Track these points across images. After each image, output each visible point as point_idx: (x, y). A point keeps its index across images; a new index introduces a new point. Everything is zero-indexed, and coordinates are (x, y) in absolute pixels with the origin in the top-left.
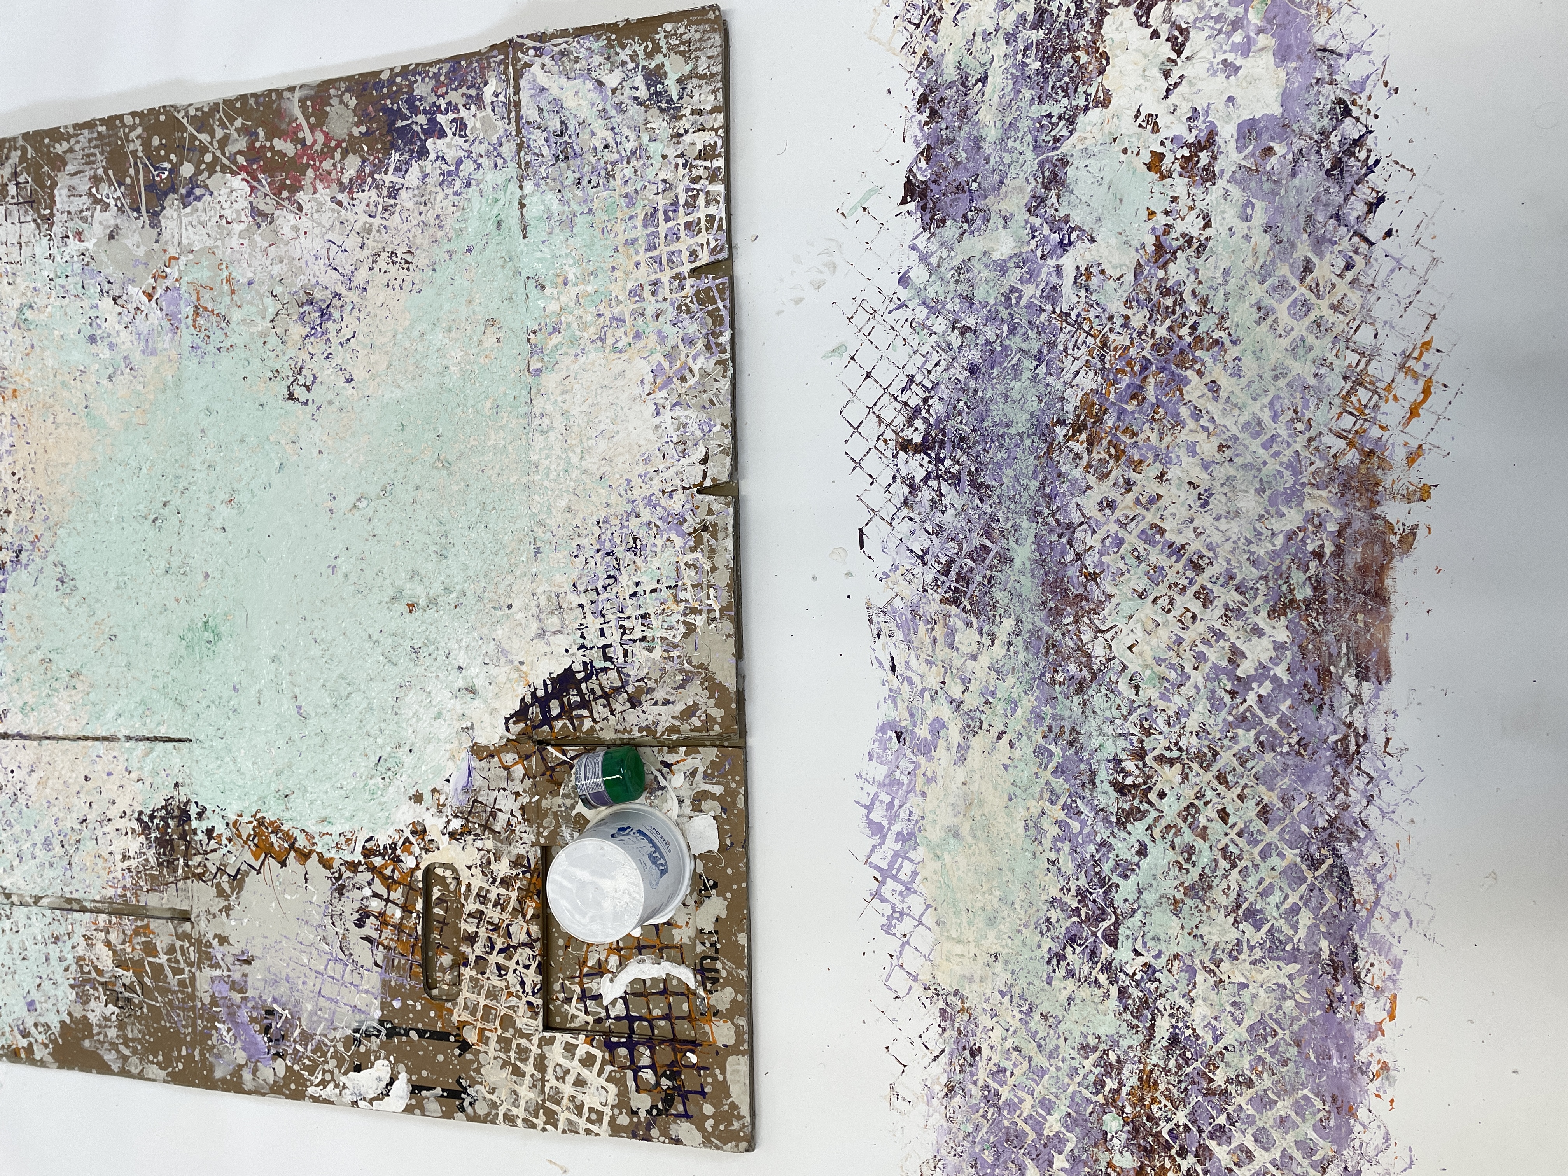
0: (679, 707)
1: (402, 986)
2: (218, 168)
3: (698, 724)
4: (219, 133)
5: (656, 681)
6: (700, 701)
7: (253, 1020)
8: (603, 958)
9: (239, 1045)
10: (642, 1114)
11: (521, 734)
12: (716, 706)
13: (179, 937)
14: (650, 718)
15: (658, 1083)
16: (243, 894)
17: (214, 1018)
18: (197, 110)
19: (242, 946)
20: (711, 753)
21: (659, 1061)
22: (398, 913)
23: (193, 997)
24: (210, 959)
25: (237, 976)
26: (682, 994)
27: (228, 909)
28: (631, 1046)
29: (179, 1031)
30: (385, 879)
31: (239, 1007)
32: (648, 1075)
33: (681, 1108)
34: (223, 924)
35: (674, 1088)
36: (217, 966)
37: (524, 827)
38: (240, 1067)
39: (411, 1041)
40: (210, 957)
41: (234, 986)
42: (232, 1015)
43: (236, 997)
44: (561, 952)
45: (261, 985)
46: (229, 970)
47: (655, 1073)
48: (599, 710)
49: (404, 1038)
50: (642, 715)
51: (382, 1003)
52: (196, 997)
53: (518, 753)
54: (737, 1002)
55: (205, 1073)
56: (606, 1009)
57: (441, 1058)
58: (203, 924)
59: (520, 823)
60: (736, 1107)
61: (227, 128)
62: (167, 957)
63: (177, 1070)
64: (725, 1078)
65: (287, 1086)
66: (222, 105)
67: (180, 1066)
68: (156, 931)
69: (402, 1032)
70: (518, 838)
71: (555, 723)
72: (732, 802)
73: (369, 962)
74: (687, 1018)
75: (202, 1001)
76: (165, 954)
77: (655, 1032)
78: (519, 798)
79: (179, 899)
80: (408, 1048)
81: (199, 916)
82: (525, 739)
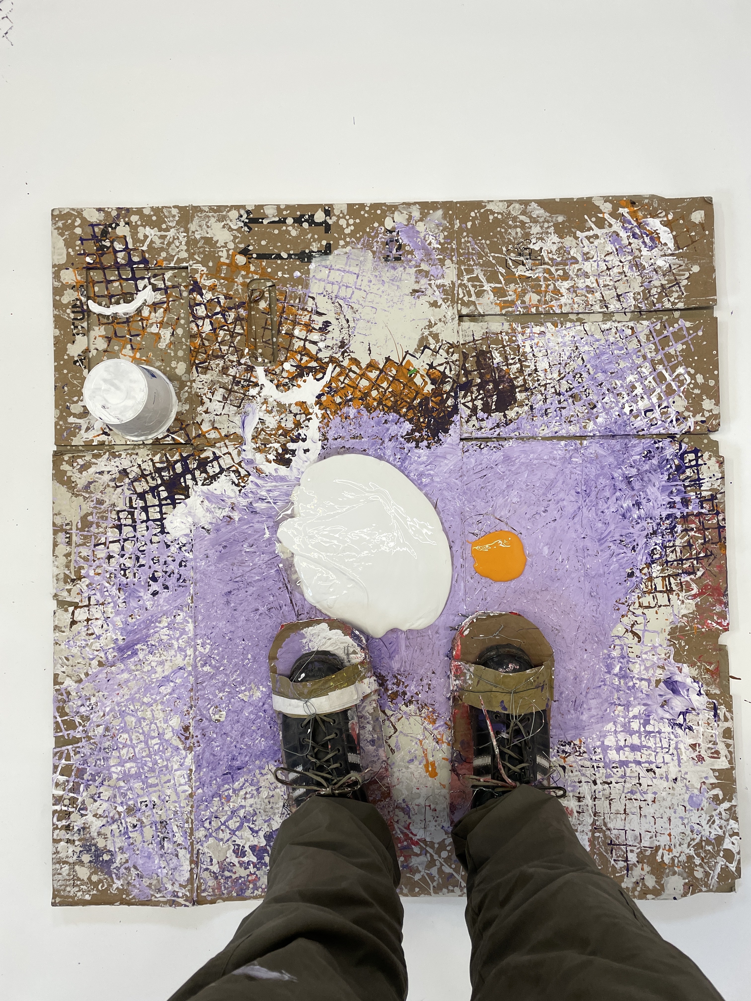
0: (92, 470)
1: (293, 286)
2: (436, 846)
3: (79, 461)
4: (434, 871)
5: (108, 486)
6: (77, 474)
7: (411, 253)
8: (153, 314)
9: (422, 235)
10: (122, 223)
11: (203, 451)
12: (66, 472)
13: (474, 303)
14: (112, 463)
15: (112, 242)
16: (418, 337)
17: (443, 250)
18: (453, 891)
19: (419, 302)
20: (76, 441)
21: (112, 256)
22: (296, 332)
23: (459, 263)
24: (444, 290)
25: (424, 281)
26: (98, 296)
27: (430, 326)
28: (130, 263)
29: (473, 238)
30: (308, 354)
31: (422, 260)
32: (118, 246)
33: (96, 229)
34: (433, 315)
35: (101, 241)
36: (438, 287)
37: (201, 392)
38: (421, 220)
39: (286, 250)
40: (445, 292)
41: (426, 274)
42: (428, 254)
43: (424, 266)
44: (182, 315)
45: (404, 276)
46: (430, 285)
47: (114, 248)
48: (148, 467)
49: (292, 252)
50: (118, 464)
51: (309, 273)
52: (457, 264)
53: (206, 438)
54: (62, 295)
55: (451, 212)
56: (150, 283)
57: (263, 243)
58: (449, 314)
59: (205, 394)
60: (59, 234)
61: (427, 874)
62: (484, 288)
63: (476, 211)
64: (67, 250)
65: (383, 212)
66: (432, 891)
67: (473, 214)
68: (494, 306)
69: (293, 257)
70: (206, 385)
71: (179, 458)
72: (61, 412)
73: (319, 299)
74: (94, 283)
75: (452, 261)
76: (485, 291)
77: (117, 273)
78: (205, 409)
79: (471, 329)
80: (288, 246)
81: (453, 319)
82: (200, 447)
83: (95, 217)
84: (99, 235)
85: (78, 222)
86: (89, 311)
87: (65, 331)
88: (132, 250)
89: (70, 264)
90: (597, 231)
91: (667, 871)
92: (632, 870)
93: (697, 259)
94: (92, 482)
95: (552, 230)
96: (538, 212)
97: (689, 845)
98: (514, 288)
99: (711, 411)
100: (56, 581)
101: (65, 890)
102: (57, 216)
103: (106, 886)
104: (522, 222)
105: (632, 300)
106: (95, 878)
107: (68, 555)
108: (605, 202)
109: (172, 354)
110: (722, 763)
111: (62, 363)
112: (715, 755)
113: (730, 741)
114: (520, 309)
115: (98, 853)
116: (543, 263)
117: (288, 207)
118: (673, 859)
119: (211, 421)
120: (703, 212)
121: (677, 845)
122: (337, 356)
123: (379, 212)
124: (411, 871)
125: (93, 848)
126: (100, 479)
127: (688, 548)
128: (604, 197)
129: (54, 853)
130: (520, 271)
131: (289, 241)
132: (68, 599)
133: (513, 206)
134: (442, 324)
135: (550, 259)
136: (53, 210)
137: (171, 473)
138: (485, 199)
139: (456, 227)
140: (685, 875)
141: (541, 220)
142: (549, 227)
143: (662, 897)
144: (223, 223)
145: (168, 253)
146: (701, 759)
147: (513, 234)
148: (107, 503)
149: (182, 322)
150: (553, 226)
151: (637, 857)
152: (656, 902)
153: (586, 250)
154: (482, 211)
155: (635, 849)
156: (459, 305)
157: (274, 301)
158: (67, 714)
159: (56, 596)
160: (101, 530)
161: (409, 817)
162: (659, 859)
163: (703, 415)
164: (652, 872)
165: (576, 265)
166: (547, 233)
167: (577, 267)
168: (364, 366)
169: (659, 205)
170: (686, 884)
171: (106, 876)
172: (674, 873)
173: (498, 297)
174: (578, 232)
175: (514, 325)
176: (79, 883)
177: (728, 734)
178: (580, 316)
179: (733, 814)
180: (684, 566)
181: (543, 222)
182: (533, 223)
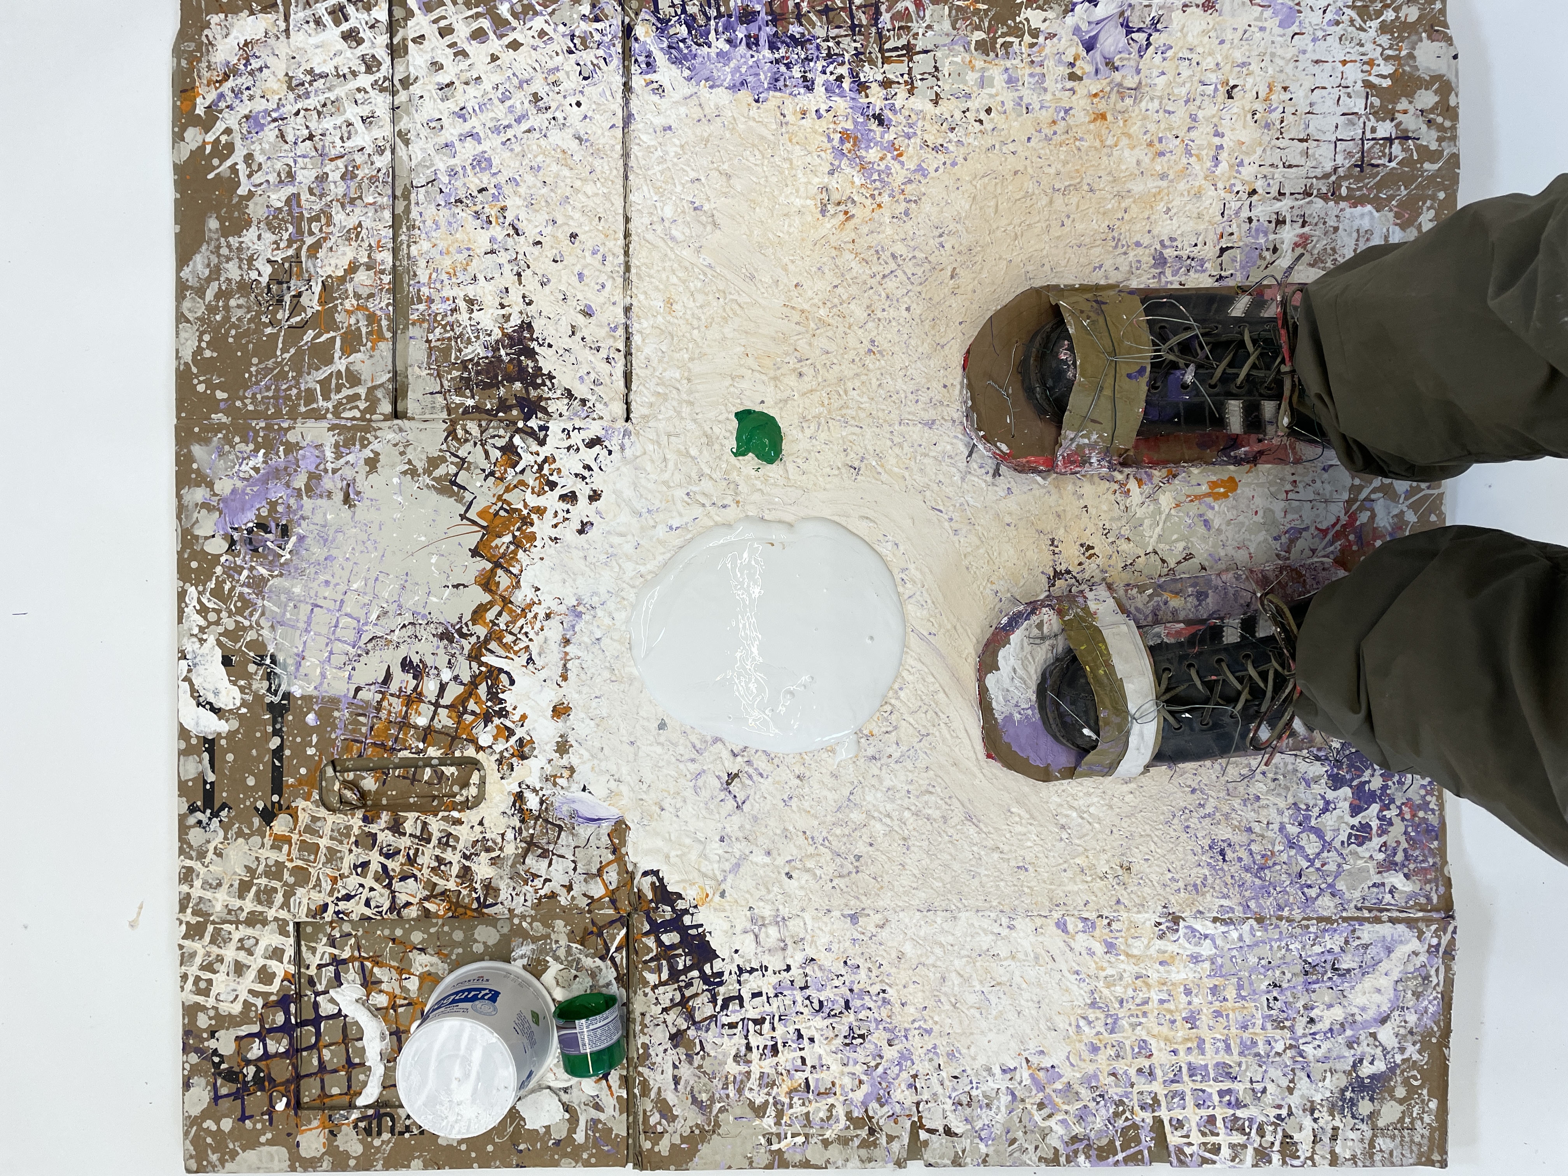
0: (671, 1097)
1: (334, 727)
2: (1357, 482)
3: (653, 1120)
4: (1401, 487)
5: (700, 1067)
6: (678, 1124)
7: (273, 505)
8: (384, 986)
9: (240, 484)
10: (212, 1044)
11: (640, 895)
12: (673, 1146)
13: (371, 390)
14: (658, 1060)
15: (248, 1062)
16: (434, 496)
17: (269, 446)
19: (368, 493)
20: (620, 1129)
21: (274, 1063)
22: (422, 721)
23: (293, 415)
24: (345, 446)
25: (328, 483)
26: (349, 1087)
27: (413, 472)
28: (286, 1029)
29: (246, 388)
30: (462, 700)
31: (288, 485)
32: (256, 1050)
33: (224, 1091)
34: (393, 466)
35: (245, 1083)
36: (338, 456)
37: (532, 898)
38: (210, 485)
39: (266, 739)
40: (349, 443)
41: (314, 477)
42: (276, 474)
43: (300, 481)
44: (387, 932)
45: (318, 518)
46: (335, 471)
47: (260, 1059)
48: (668, 994)
49: (270, 729)
50: (661, 1048)
51: (311, 697)
52: (295, 419)
53: (618, 888)
54: (347, 1155)
55: (196, 430)
56: (326, 992)
57: (251, 781)
58: (391, 436)
59: (536, 892)
60: (233, 1159)
61: (1406, 499)
62: (343, 370)
63: (195, 381)
64: (263, 1144)
65: (194, 556)
66: (1436, 492)
67: (201, 388)
68: (376, 353)
69: (278, 726)
70: (518, 889)
71: (652, 938)
72: (566, 1155)
73: (360, 679)
74: (324, 1094)
75: (289, 429)
76: (347, 368)
77: (305, 1054)
78: (565, 890)
79: (420, 397)
80: (258, 735)
81: (401, 430)
82: (634, 899)
83: (201, 1095)
84: (233, 1087)
85: (210, 1124)
86: (377, 1105)
87: (414, 1149)
88: (262, 1026)
89: (288, 1139)
90: (238, 157)
91: (1407, 68)
92: (1407, 131)
94: (693, 1097)
95: (234, 241)
96: (199, 264)
97: (1361, 29)
98: (343, 314)
100: (873, 1164)
101: (1421, 1145)
102: (199, 1164)
103: (1415, 1073)
104: (217, 297)
105: (370, 95)
106: (1400, 1092)
107: (826, 1142)
108: (183, 139)
109: (460, 950)
111: (473, 1155)
114: (383, 305)
115: (1358, 1086)
116: (296, 258)
117: (184, 735)
118: (1387, 59)
119: (585, 880)
121: (1362, 50)
122: (467, 648)
123: (194, 565)
124: (1401, 528)
125: (1349, 1095)
126: (687, 1082)
128: (174, 142)
129: (1355, 1163)
130: (311, 302)
131: (250, 732)
132: (906, 1141)
133: (186, 313)
134: (409, 450)
135: (289, 246)
137: (680, 951)
138: (173, 364)
139: (224, 419)
140: (1414, 37)
141: (214, 260)
142: (229, 246)
143: (1453, 79)
144: (214, 856)
147: (240, 313)
148: (732, 1069)
149: (399, 932)
150: (226, 237)
151: (1384, 120)
152: (1462, 90)
153: (273, 178)
154: (195, 370)
155: (1369, 125)
156: (374, 417)
157: (361, 763)
158: (1112, 1142)
159: (899, 1163)
160: (781, 1080)
161: (1306, 529)
162: (1386, 83)
164: (1410, 96)
165: (303, 198)
166: (240, 249)
167: (305, 196)
168: (486, 598)
169: (192, 40)
170: (1429, 37)
172: (1411, 56)
173: (361, 344)
174: (240, 192)
175: (414, 317)
176: (1407, 1120)
178: (398, 193)
180: (864, 21)
181: (219, 256)
182: (219, 275)
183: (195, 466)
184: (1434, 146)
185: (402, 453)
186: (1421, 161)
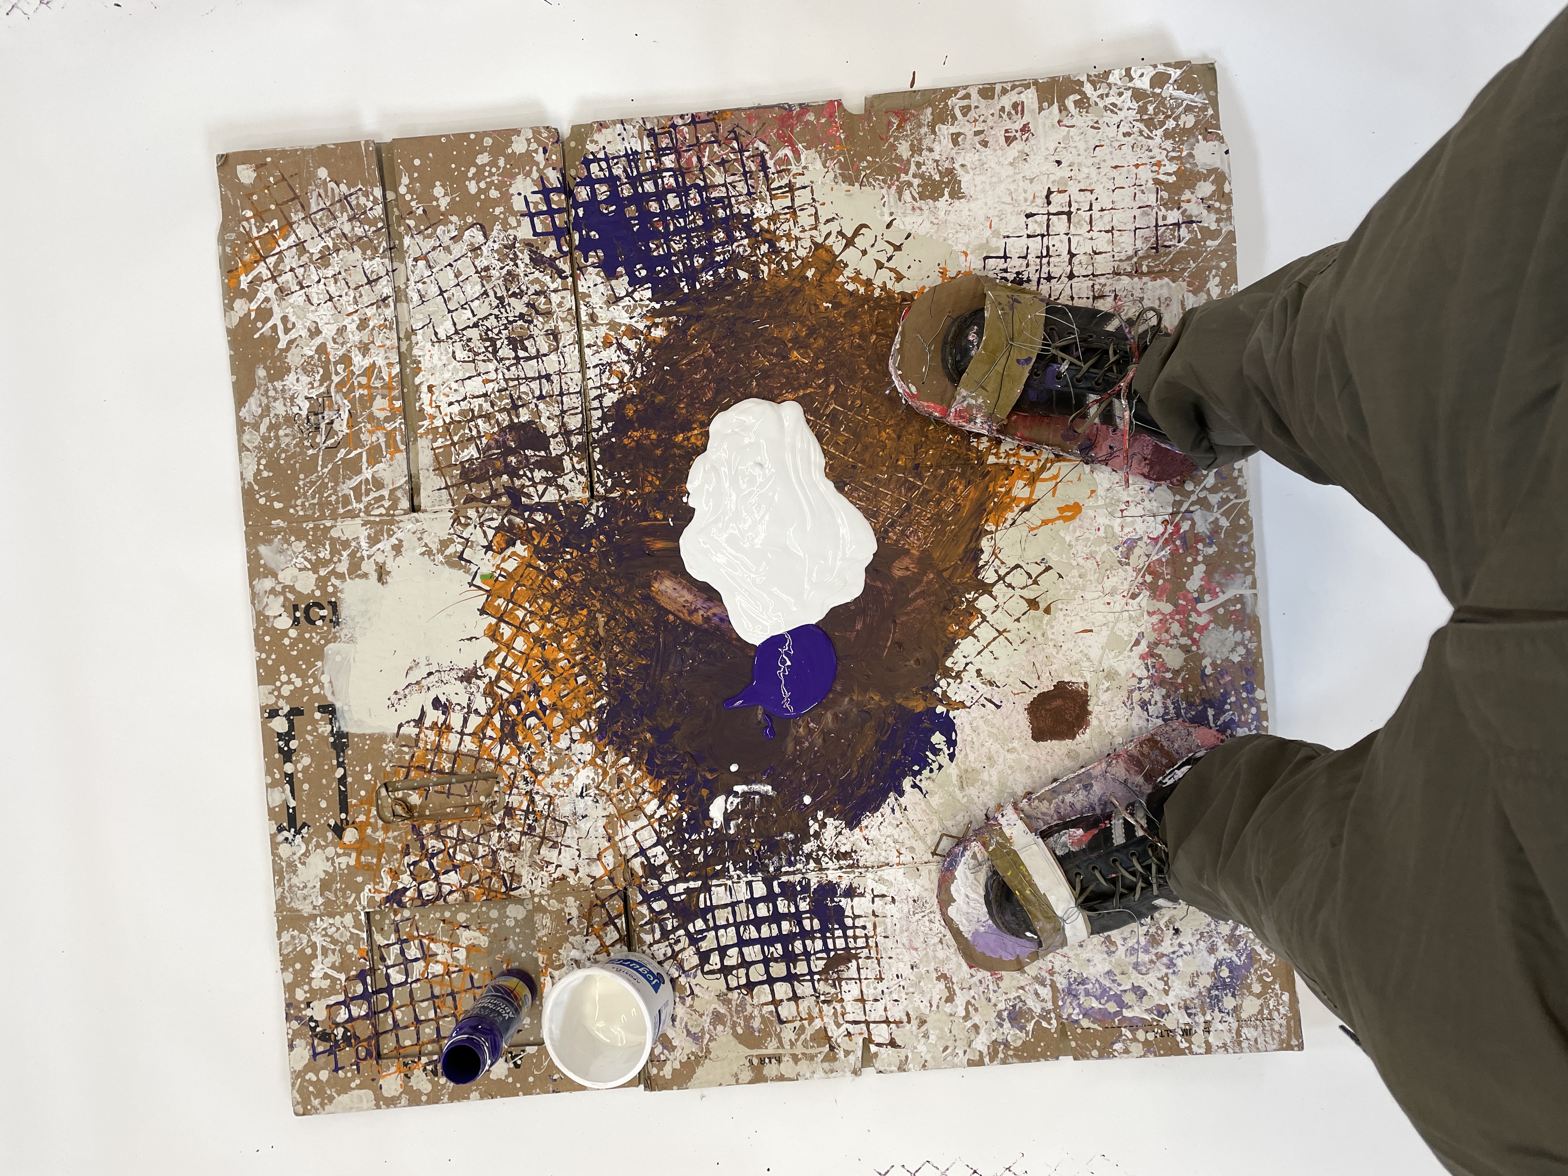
0: (670, 1031)
1: (384, 757)
2: (1178, 498)
3: (657, 1050)
4: (1214, 499)
5: (691, 1006)
6: (677, 1053)
8: (439, 958)
9: (297, 573)
10: (308, 1012)
11: (633, 872)
12: (674, 1070)
13: (392, 492)
15: (337, 1025)
16: (446, 570)
17: (317, 542)
18: (1240, 470)
19: (395, 570)
21: (358, 1024)
22: (452, 747)
23: (334, 517)
24: (376, 536)
25: (365, 566)
26: (418, 1039)
27: (429, 553)
28: (365, 996)
29: (297, 498)
30: (482, 728)
32: (343, 1015)
33: (320, 1049)
34: (414, 549)
35: (336, 1041)
36: (371, 545)
37: (547, 881)
38: (275, 575)
39: (333, 770)
40: (378, 534)
41: (354, 563)
43: (343, 567)
44: (438, 915)
46: (369, 557)
47: (347, 1021)
48: (661, 950)
49: (335, 762)
51: (364, 735)
52: (335, 519)
53: (614, 869)
54: (419, 1093)
55: (261, 534)
56: (394, 965)
57: (323, 804)
58: (410, 526)
59: (550, 875)
60: (331, 1102)
61: (1219, 508)
62: (370, 478)
63: (257, 496)
64: (354, 1089)
65: (267, 632)
66: (1242, 501)
67: (262, 501)
68: (395, 462)
69: (341, 760)
70: (536, 874)
71: (645, 906)
73: (401, 718)
74: (399, 1046)
75: (332, 527)
76: (373, 476)
77: (382, 1015)
78: (572, 873)
79: (431, 494)
80: (326, 767)
81: (417, 521)
82: (628, 876)
83: (303, 1052)
84: (327, 1045)
85: (311, 1076)
88: (346, 996)
89: (373, 1084)
90: (276, 319)
91: (1188, 166)
92: (1191, 216)
93: (309, 172)
94: (688, 1030)
95: (278, 385)
96: (253, 405)
97: (1149, 137)
98: (367, 434)
99: (528, 140)
100: (835, 1074)
101: (1280, 1033)
102: (305, 1108)
103: (1266, 971)
104: (269, 429)
105: (374, 262)
106: (1257, 988)
107: (795, 1059)
108: (232, 309)
109: (496, 925)
110: (1030, 97)
111: (518, 1085)
112: (1020, 108)
113: (998, 88)
114: (397, 424)
115: (1220, 985)
116: (328, 394)
117: (269, 772)
118: (1171, 159)
119: (588, 864)
120: (239, 168)
121: (1150, 154)
122: (482, 686)
123: (267, 638)
124: (1217, 532)
125: (1214, 993)
126: (682, 1019)
127: (727, 165)
128: (225, 311)
129: (1227, 1050)
130: (342, 427)
131: (319, 767)
132: (860, 1054)
133: (246, 444)
134: (425, 536)
135: (321, 385)
136: (297, 1114)
137: (668, 915)
138: (240, 484)
139: (282, 524)
140: (1192, 140)
141: (265, 401)
142: (275, 389)
143: (1226, 171)
144: (299, 865)
145: (347, 943)
146: (1025, 129)
147: (287, 440)
148: (716, 1006)
149: (447, 914)
150: (272, 382)
151: (1172, 209)
152: (1233, 179)
153: (305, 333)
154: (256, 487)
155: (1160, 214)
156: (396, 512)
157: (407, 783)
158: (1025, 1043)
159: (855, 1072)
160: (756, 1012)
161: (1141, 539)
162: (1172, 179)
163: (536, 151)
164: (1192, 187)
165: (329, 346)
166: (283, 391)
167: (330, 345)
168: (495, 646)
169: (233, 231)
170: (1204, 139)
171: (1252, 971)
172: (1190, 155)
173: (382, 456)
174: (280, 346)
175: (421, 431)
176: (1266, 1012)
177: (987, 92)
178: (402, 336)
179: (1100, 79)
180: (754, 169)
181: (268, 397)
182: (269, 412)
183: (262, 562)
184: (1214, 227)
185: (420, 539)
186: (1204, 239)
